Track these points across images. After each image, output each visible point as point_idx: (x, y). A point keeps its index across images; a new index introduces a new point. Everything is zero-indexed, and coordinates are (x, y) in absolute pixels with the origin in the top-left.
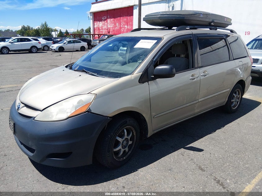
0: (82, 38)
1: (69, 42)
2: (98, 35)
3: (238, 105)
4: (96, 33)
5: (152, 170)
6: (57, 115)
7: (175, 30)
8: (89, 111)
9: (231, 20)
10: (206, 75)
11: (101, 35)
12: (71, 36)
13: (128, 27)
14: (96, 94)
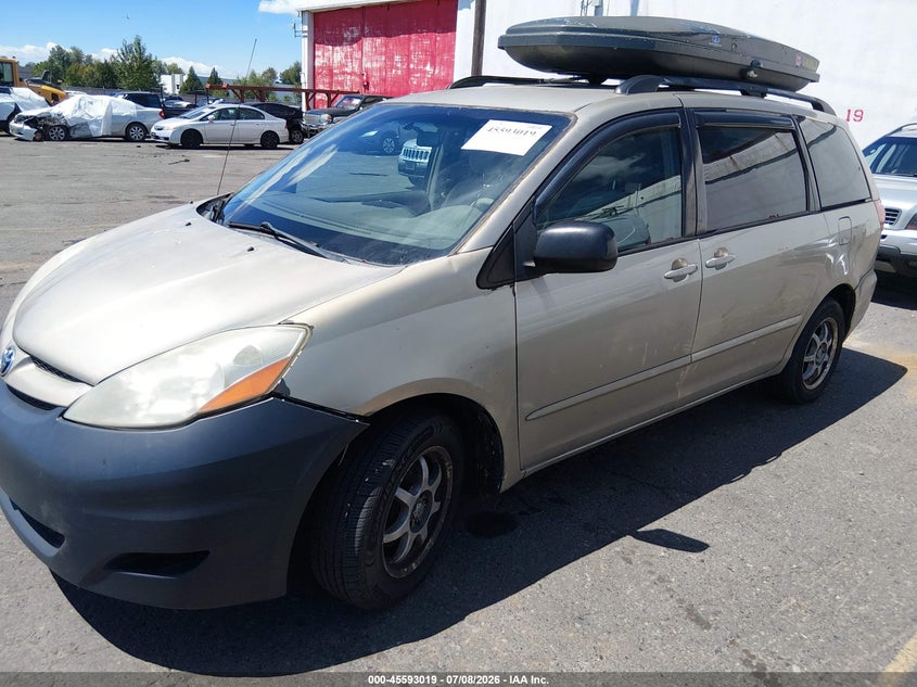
0: (269, 100)
1: (222, 115)
2: (328, 93)
3: (824, 374)
4: (321, 87)
5: (511, 618)
6: (151, 403)
7: (619, 91)
8: (280, 393)
9: (816, 62)
10: (723, 266)
11: (338, 93)
12: (230, 91)
13: (437, 71)
14: (311, 327)
